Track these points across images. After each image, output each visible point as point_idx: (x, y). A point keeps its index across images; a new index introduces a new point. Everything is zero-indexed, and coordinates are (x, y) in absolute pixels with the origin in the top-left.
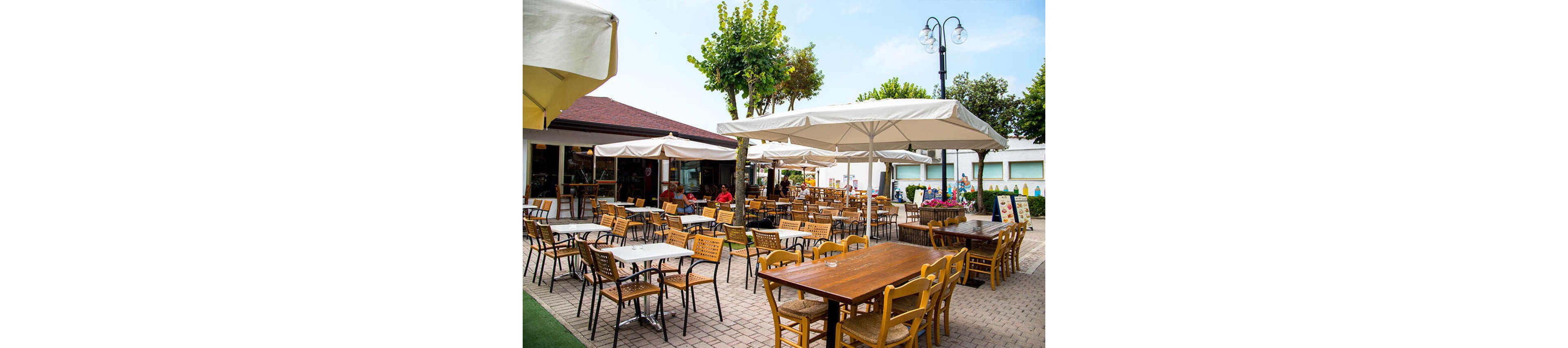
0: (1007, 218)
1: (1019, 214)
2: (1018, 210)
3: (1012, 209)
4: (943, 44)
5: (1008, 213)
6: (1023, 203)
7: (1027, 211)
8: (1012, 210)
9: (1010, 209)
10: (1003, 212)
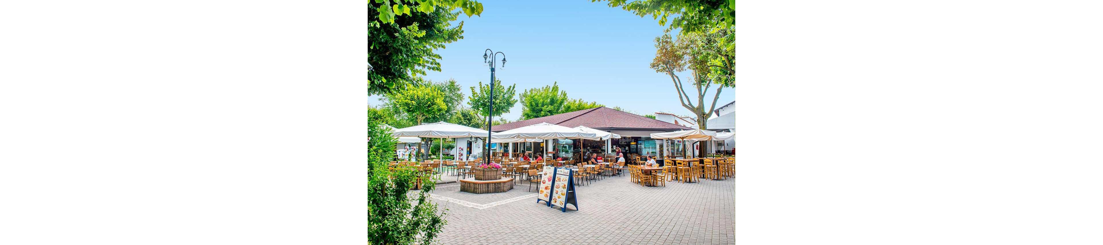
0: (543, 190)
1: (555, 188)
2: (556, 184)
3: (551, 181)
4: (493, 67)
5: (546, 185)
6: (562, 177)
7: (564, 187)
8: (551, 183)
9: (549, 181)
10: (543, 182)
